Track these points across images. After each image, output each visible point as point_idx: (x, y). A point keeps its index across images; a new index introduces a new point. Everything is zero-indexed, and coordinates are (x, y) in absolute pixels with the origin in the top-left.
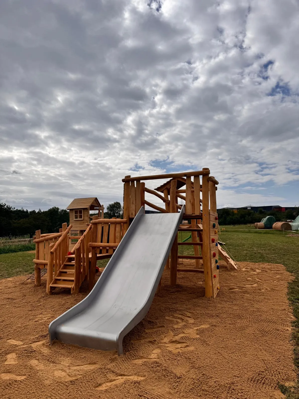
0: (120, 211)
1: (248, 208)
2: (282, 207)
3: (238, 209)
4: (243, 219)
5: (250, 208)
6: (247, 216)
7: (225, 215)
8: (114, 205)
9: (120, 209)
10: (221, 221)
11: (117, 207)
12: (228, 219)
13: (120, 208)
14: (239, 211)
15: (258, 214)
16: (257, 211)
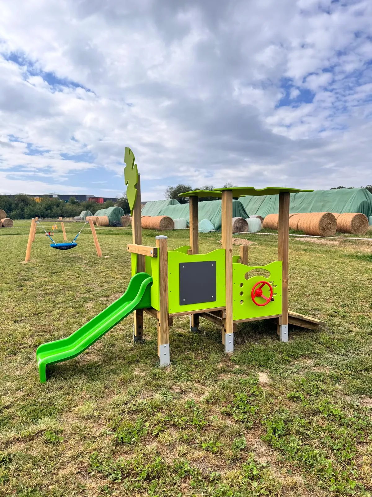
1: (54, 196)
2: (97, 197)
3: (40, 196)
4: (49, 211)
5: (57, 196)
6: (55, 207)
7: (23, 204)
10: (15, 212)
12: (27, 210)
14: (42, 198)
15: (70, 205)
16: (67, 201)
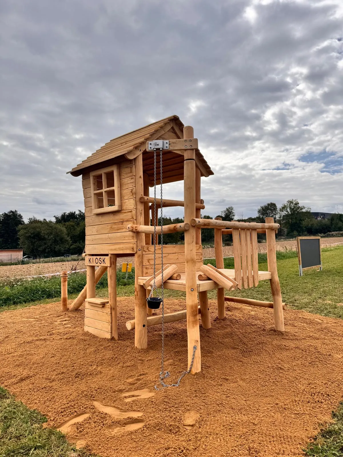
0: (275, 215)
8: (267, 206)
9: (275, 212)
11: (271, 210)
13: (276, 210)
